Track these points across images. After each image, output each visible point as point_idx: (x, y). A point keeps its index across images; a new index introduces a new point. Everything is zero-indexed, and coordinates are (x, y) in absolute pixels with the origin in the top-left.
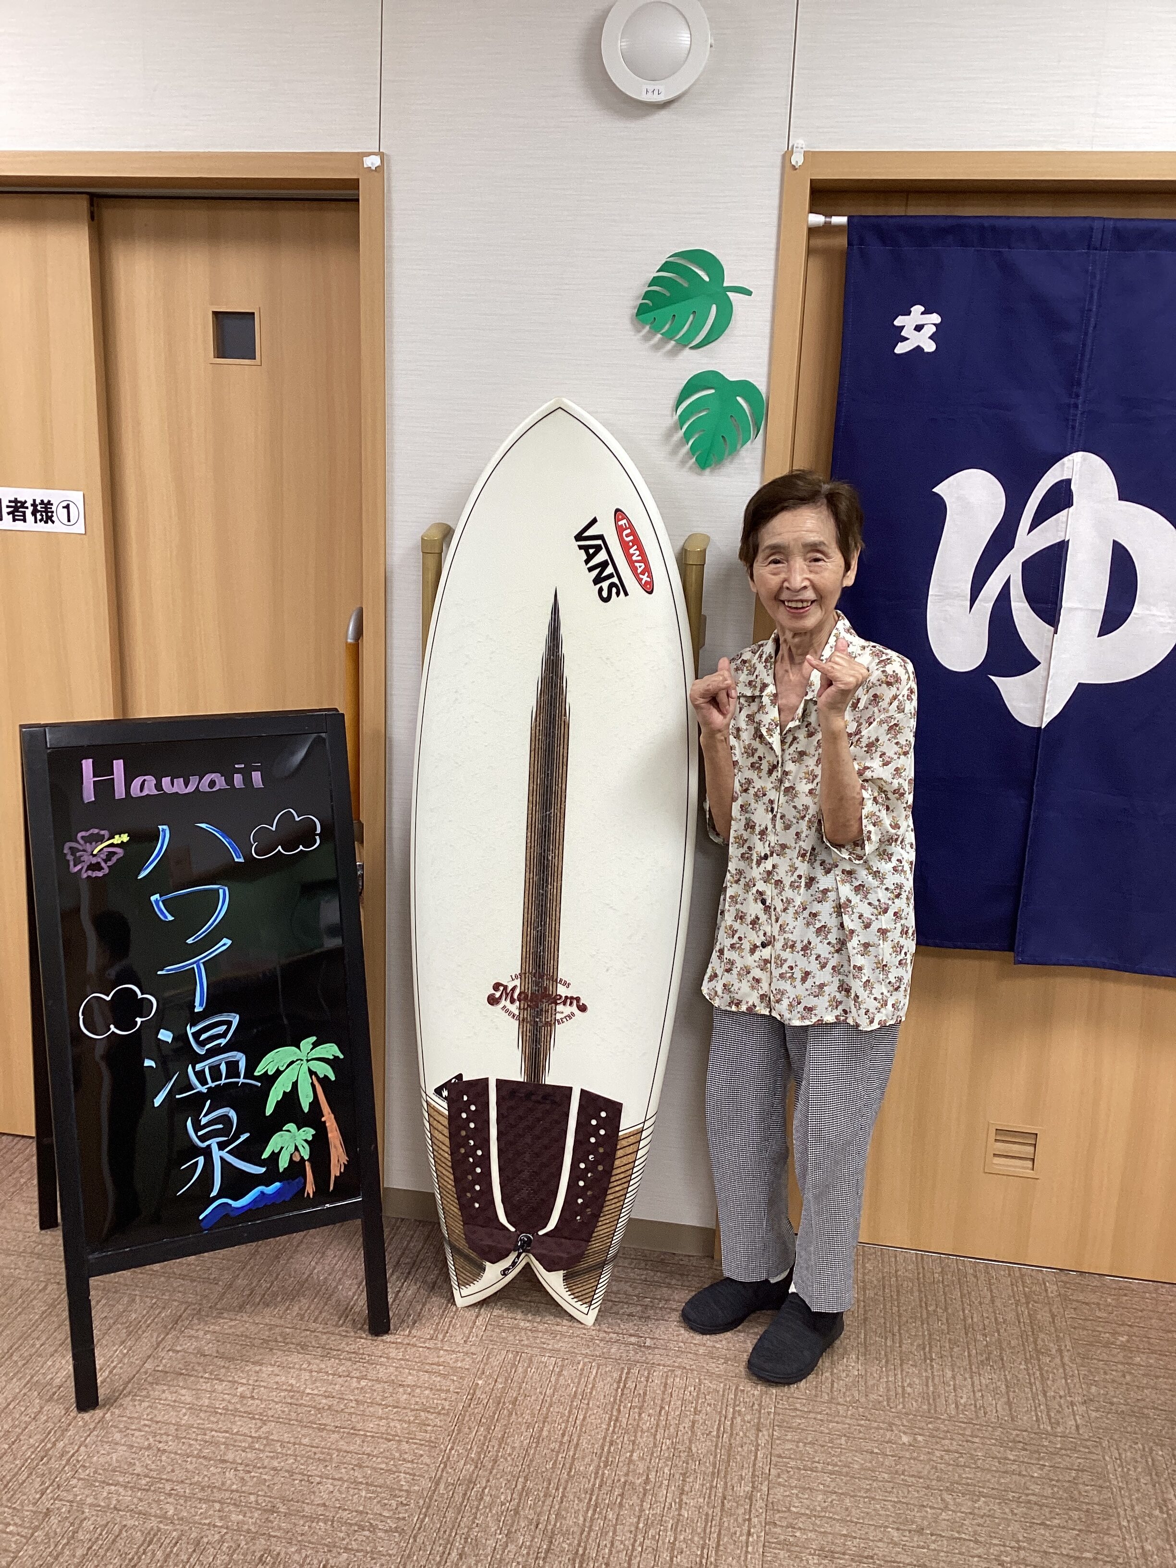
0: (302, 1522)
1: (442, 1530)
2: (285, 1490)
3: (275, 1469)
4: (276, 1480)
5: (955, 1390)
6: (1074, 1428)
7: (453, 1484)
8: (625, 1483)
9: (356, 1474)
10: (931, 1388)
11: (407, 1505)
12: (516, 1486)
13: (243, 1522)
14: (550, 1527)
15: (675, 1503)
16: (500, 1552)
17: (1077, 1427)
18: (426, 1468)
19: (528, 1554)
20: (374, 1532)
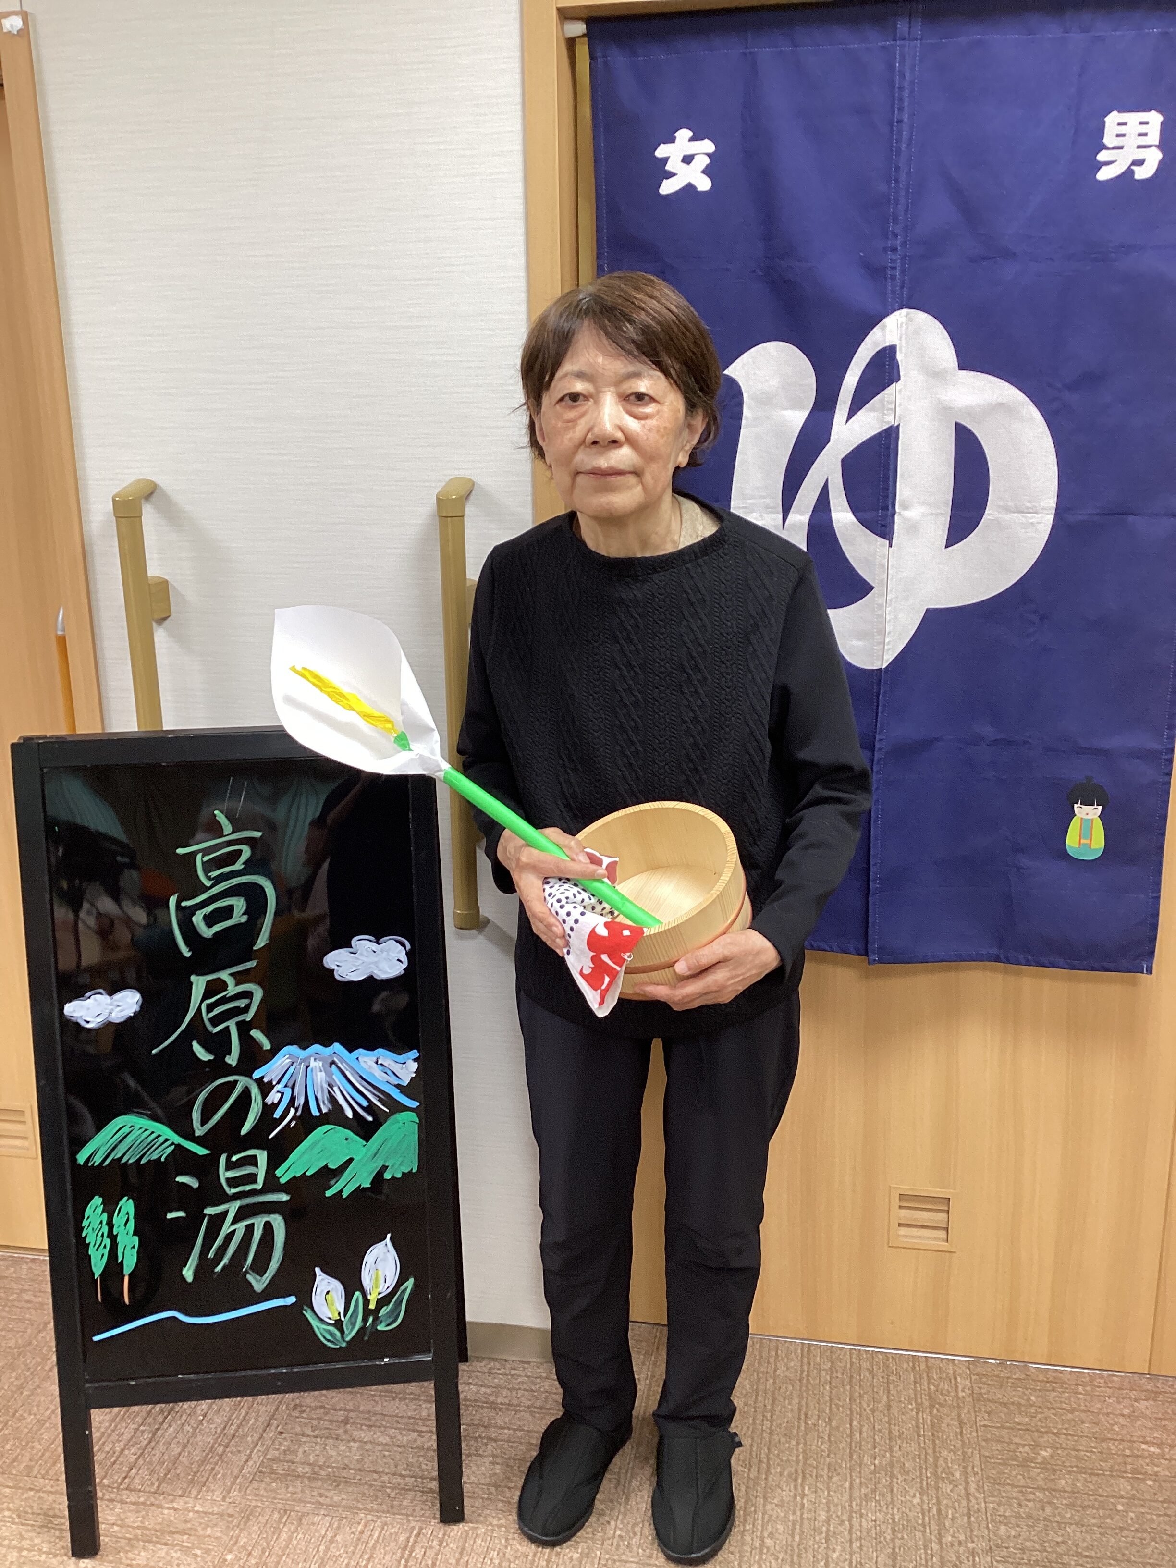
5: (827, 1540)
10: (797, 1538)
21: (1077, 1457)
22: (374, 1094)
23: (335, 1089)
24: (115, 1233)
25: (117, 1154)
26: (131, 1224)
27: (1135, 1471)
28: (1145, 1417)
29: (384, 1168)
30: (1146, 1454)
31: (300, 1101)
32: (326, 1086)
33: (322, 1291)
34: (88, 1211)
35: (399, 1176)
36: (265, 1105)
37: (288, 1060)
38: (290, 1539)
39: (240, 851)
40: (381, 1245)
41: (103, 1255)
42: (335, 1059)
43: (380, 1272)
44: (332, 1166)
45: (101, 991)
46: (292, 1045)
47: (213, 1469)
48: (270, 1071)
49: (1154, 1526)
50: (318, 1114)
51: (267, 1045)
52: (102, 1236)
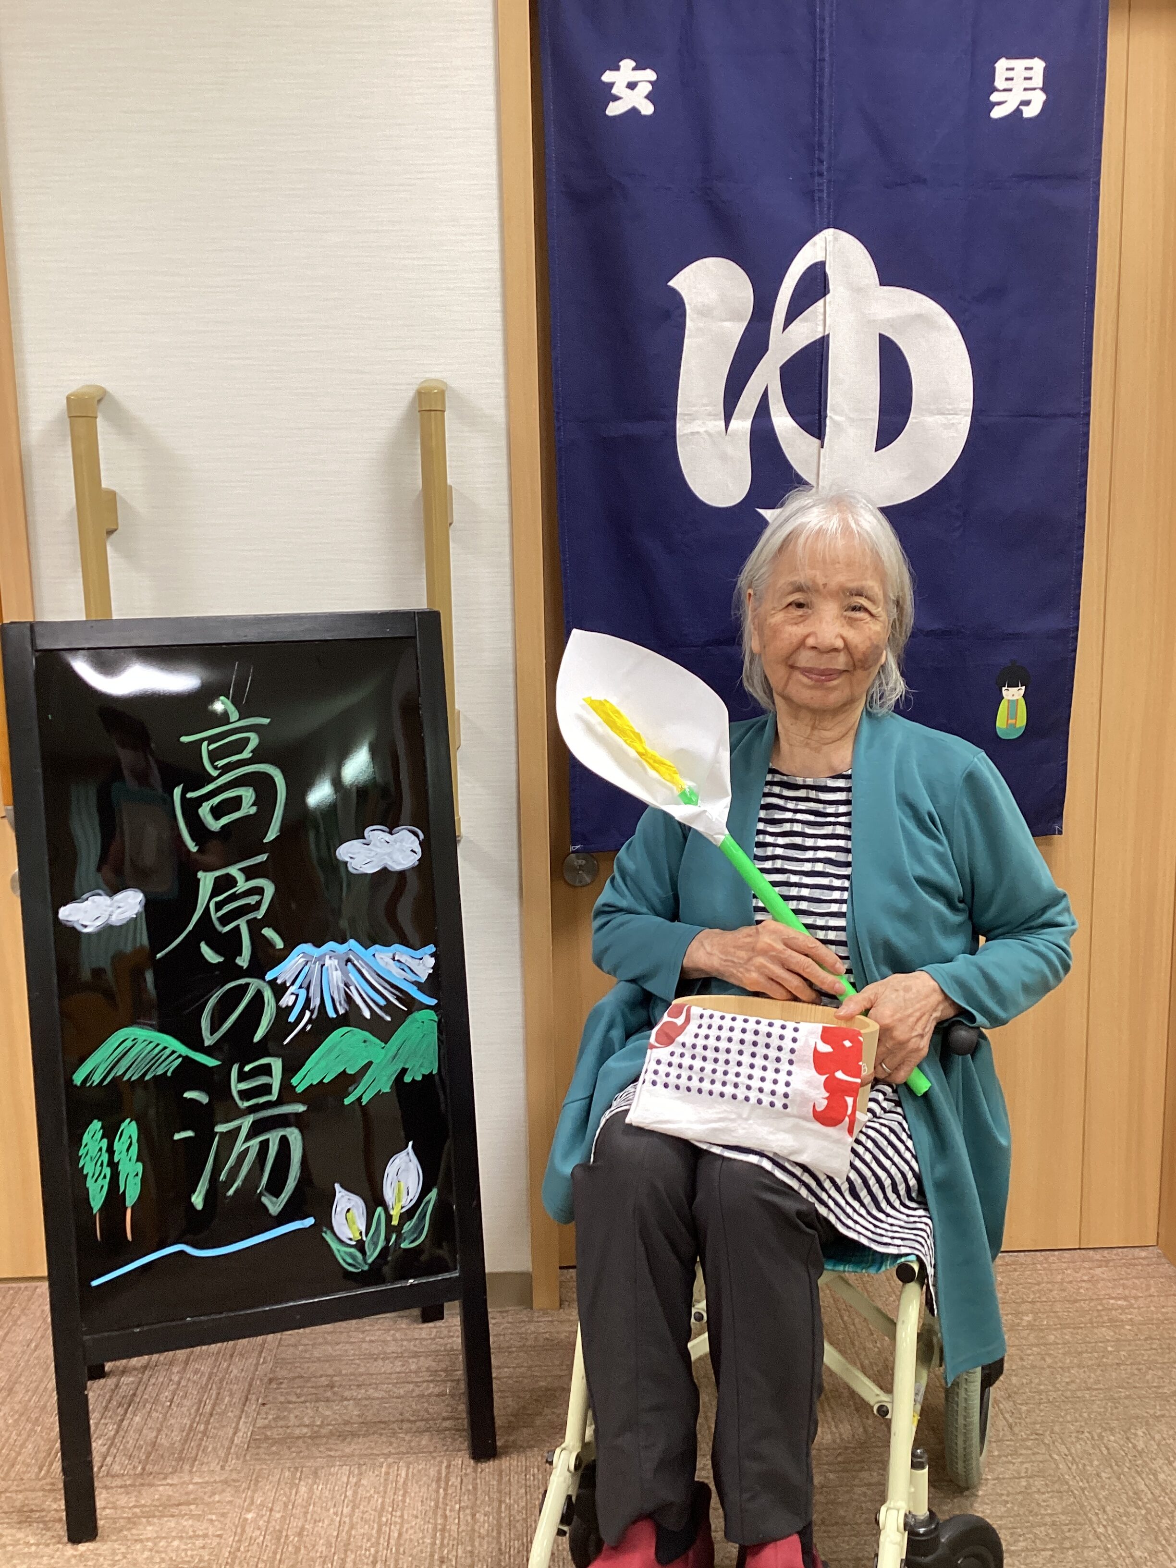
21: (1058, 1317)
22: (392, 993)
23: (352, 988)
24: (116, 1160)
25: (119, 1071)
26: (135, 1149)
27: (1110, 1320)
28: (1103, 1279)
29: (404, 1071)
30: (1116, 1307)
31: (316, 1003)
32: (342, 985)
33: (342, 1209)
34: (86, 1138)
35: (419, 1078)
36: (278, 1008)
37: (303, 960)
38: (311, 1491)
39: (247, 740)
40: (404, 1153)
41: (102, 1187)
42: (351, 957)
43: (402, 1184)
44: (350, 1071)
45: (100, 892)
46: (306, 942)
47: (200, 1445)
48: (283, 972)
49: (1145, 1358)
50: (335, 1016)
51: (279, 944)
52: (102, 1165)
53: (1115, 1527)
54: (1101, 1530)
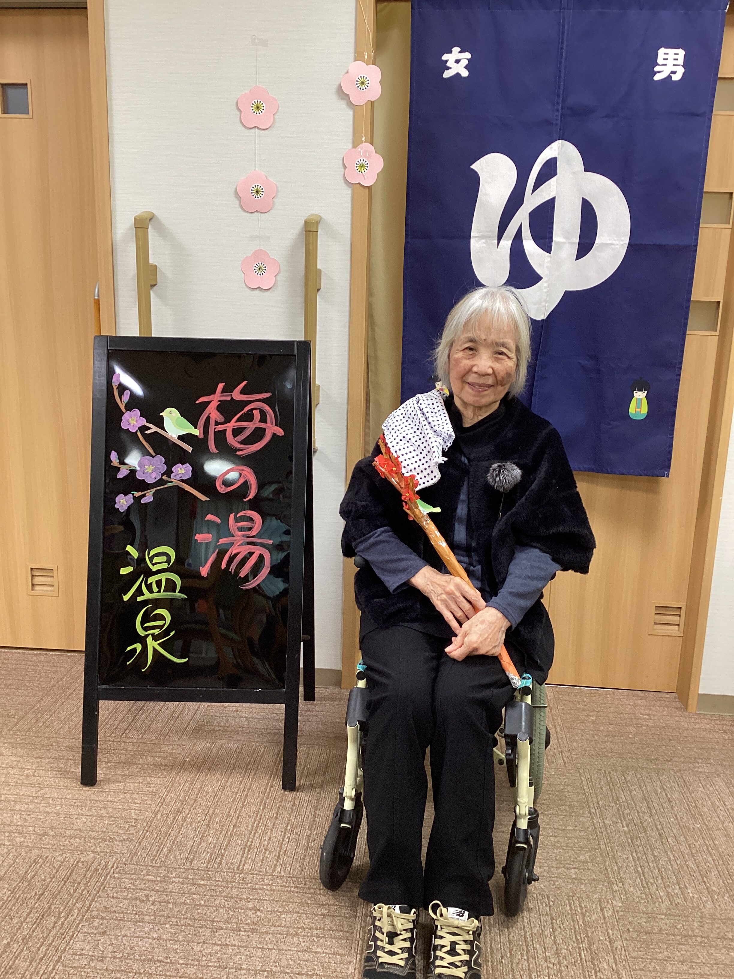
0: (64, 839)
1: (158, 838)
2: (54, 823)
3: (48, 813)
4: (47, 818)
6: (562, 764)
7: (166, 814)
8: (279, 807)
9: (102, 812)
11: (134, 826)
12: (208, 812)
13: (24, 842)
14: (229, 833)
15: (311, 815)
16: (196, 847)
17: (565, 763)
18: (149, 806)
19: (215, 847)
20: (113, 842)
27: (636, 724)
28: (640, 705)
30: (642, 718)
53: (601, 811)
54: (593, 811)
